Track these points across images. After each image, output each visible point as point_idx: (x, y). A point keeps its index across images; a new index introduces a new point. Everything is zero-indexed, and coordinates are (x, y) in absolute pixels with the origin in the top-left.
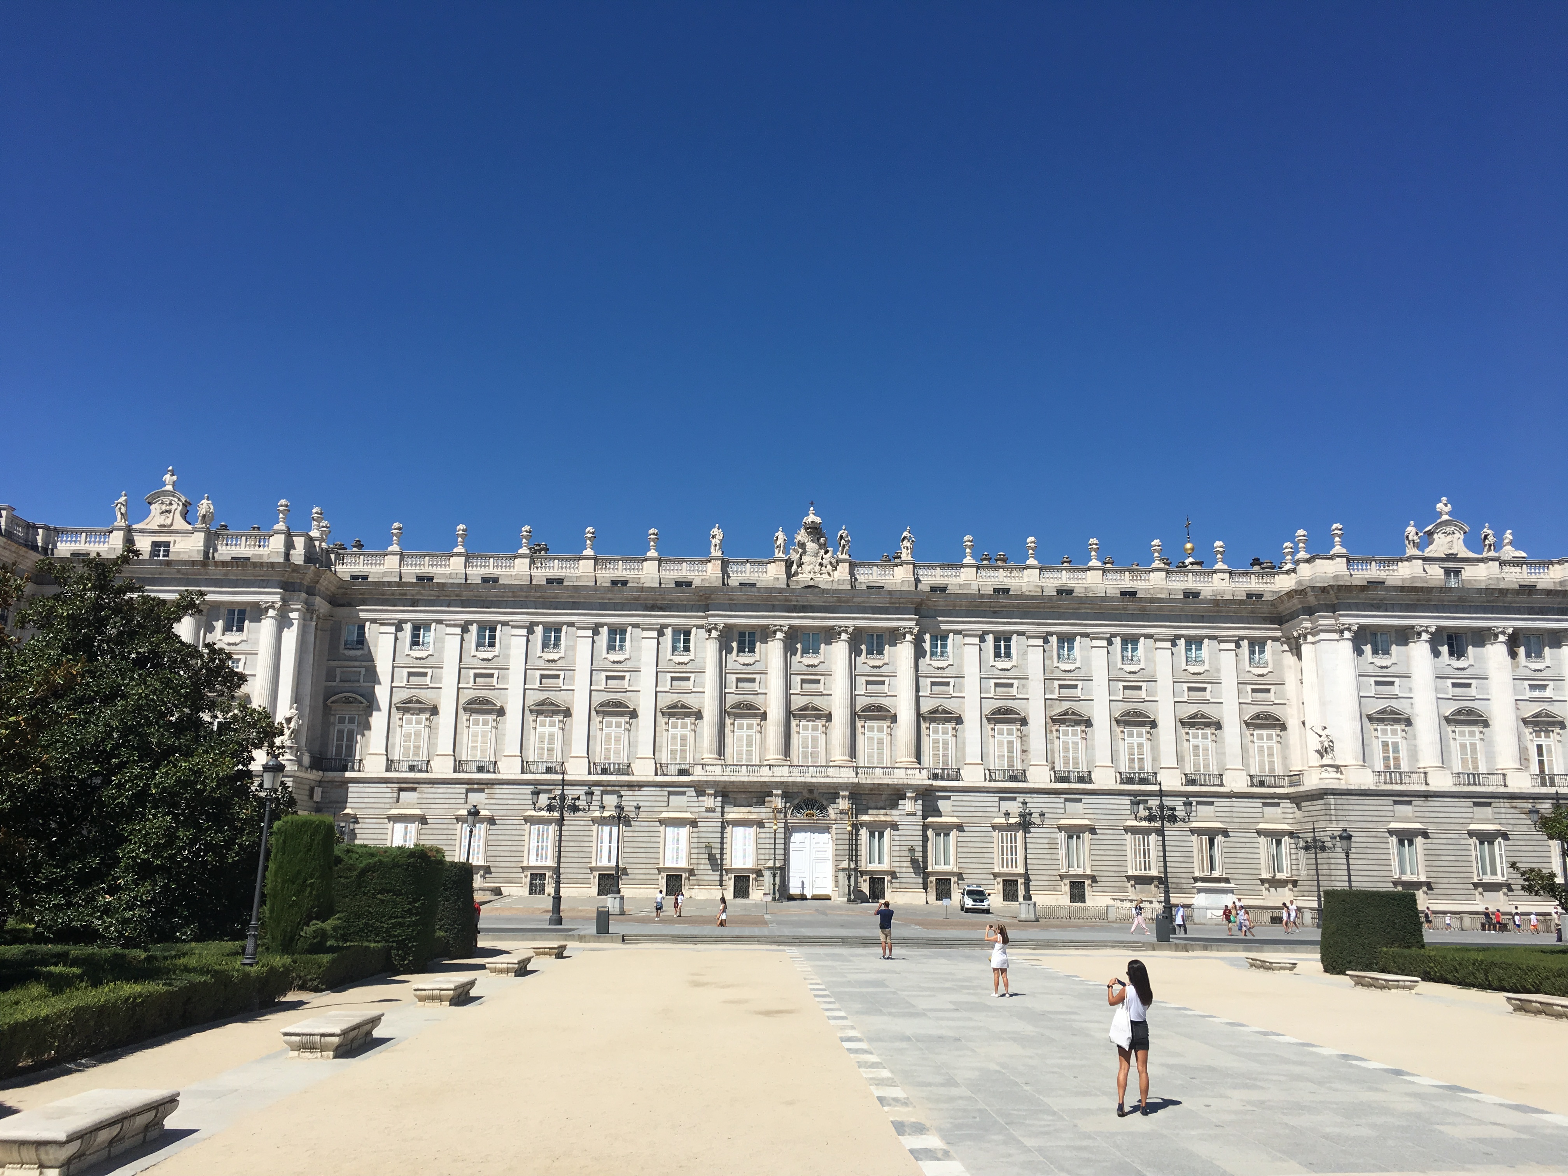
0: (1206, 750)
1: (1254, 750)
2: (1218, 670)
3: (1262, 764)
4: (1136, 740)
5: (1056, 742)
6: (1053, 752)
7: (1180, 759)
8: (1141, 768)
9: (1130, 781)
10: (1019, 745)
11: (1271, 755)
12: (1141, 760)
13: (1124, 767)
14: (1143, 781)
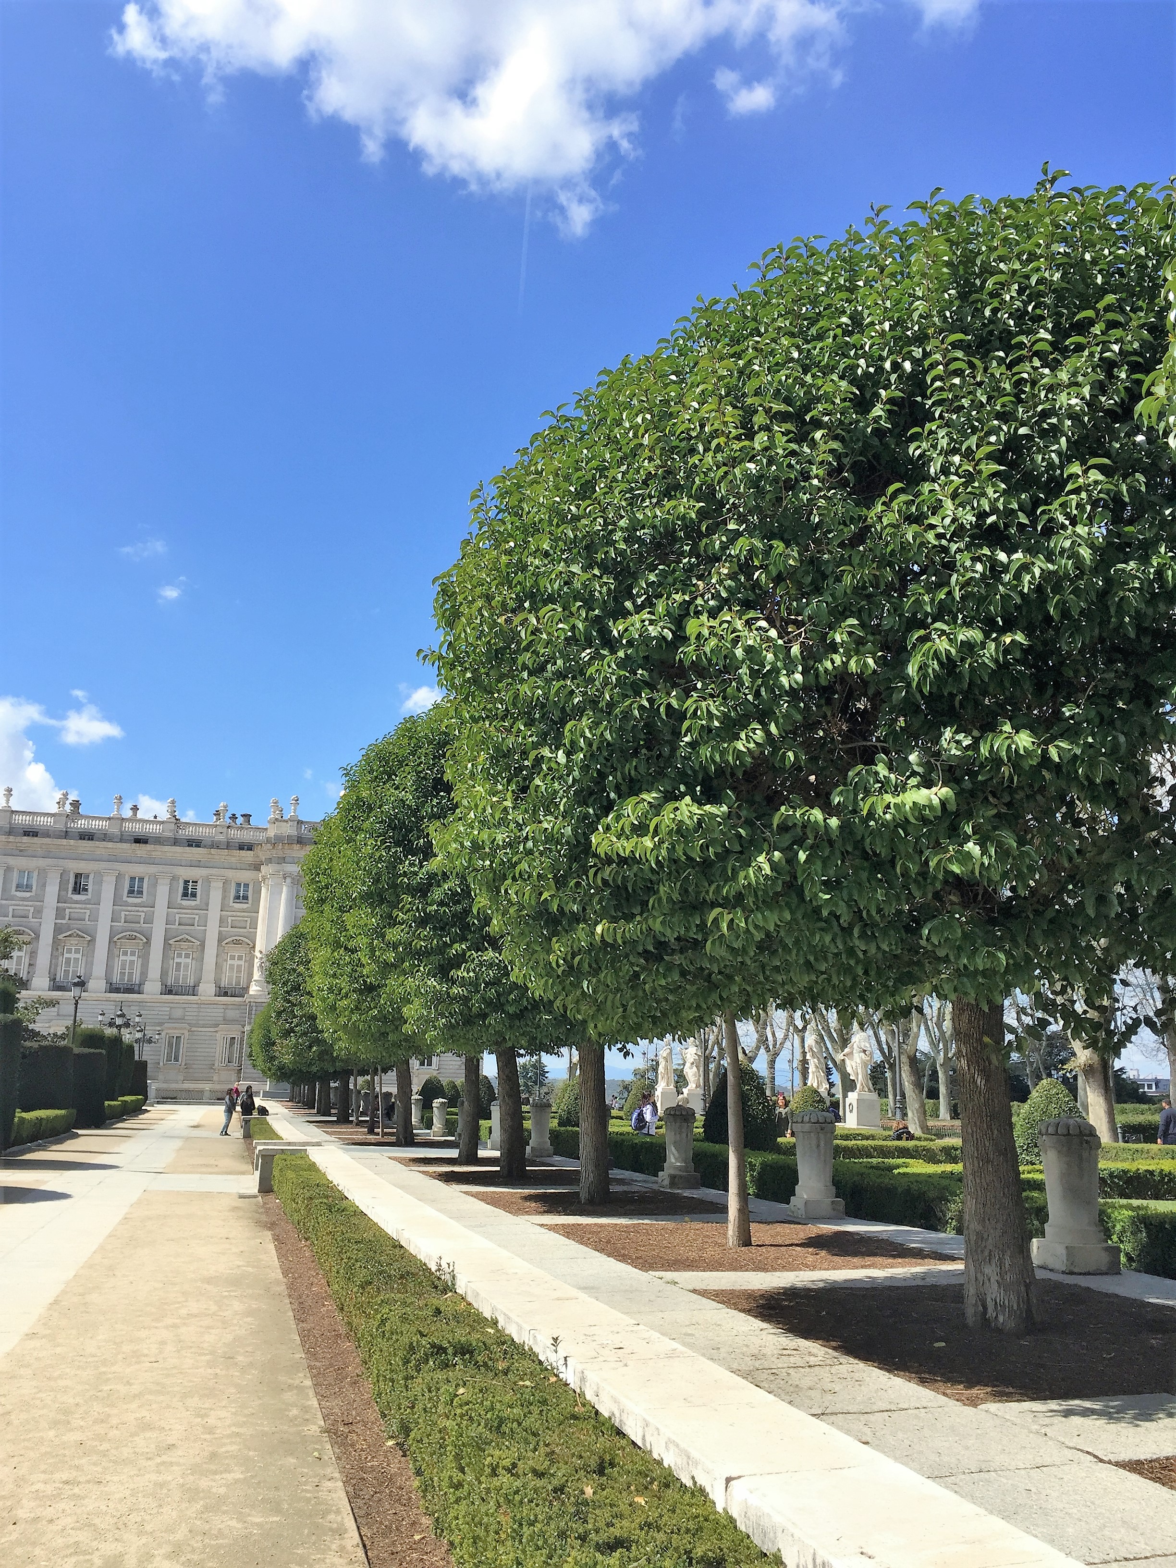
0: (186, 966)
1: (226, 967)
2: (207, 905)
3: (231, 978)
4: (129, 958)
5: (60, 958)
6: (57, 966)
7: (164, 973)
8: (130, 980)
9: (117, 990)
10: (27, 960)
11: (239, 971)
12: (131, 974)
13: (116, 978)
14: (129, 990)
